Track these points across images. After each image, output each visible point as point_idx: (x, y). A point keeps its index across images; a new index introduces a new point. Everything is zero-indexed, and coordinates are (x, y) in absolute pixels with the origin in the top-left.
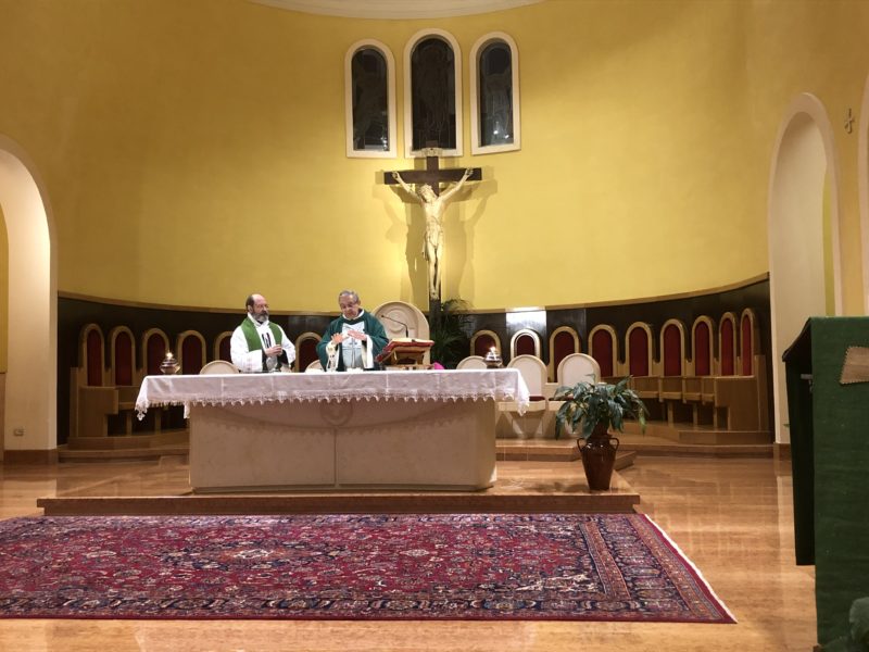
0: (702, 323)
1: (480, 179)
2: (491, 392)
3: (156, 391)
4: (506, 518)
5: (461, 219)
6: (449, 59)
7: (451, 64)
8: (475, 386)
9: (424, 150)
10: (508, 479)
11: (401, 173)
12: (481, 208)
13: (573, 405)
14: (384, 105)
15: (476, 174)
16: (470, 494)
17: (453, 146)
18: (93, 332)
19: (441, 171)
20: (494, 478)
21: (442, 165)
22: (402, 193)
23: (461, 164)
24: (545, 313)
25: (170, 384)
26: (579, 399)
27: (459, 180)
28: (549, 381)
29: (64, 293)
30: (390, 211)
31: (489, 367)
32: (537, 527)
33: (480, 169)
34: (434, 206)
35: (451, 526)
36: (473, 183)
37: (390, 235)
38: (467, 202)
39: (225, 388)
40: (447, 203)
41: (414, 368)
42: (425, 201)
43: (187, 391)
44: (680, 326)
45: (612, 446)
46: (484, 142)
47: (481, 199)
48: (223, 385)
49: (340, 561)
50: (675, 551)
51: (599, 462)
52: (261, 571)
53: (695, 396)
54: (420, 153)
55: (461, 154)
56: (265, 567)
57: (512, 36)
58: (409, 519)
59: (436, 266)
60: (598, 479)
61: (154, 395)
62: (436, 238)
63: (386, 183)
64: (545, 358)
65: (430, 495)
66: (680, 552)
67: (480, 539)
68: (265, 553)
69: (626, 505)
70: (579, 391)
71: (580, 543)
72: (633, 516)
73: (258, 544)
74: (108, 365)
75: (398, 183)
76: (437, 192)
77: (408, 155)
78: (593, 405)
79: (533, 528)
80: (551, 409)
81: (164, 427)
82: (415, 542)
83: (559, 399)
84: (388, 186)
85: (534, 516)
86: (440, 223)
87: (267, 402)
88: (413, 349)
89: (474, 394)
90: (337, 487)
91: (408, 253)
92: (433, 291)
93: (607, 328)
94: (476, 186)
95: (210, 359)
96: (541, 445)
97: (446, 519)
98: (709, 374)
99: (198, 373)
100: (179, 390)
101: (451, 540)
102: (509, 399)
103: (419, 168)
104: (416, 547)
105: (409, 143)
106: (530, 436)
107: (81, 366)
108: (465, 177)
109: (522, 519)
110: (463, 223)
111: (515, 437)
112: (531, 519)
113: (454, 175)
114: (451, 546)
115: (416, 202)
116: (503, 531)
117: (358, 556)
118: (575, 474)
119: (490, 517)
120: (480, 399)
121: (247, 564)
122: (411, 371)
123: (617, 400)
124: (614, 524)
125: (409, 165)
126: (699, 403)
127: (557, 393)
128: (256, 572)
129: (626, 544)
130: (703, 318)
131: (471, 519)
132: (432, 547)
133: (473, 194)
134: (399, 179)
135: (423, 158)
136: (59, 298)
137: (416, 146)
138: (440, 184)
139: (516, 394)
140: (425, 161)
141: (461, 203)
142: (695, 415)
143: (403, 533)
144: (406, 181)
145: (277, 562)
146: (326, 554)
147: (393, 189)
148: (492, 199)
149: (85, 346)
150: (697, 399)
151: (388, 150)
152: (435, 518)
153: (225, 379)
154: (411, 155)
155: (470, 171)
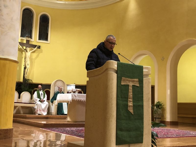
1: (40, 49)
6: (31, 15)
12: (38, 56)
15: (39, 47)
17: (32, 38)
19: (30, 44)
23: (34, 43)
27: (35, 48)
38: (34, 53)
43: (80, 98)
46: (39, 39)
47: (38, 54)
54: (23, 38)
55: (34, 41)
61: (73, 98)
62: (28, 62)
94: (37, 50)
108: (37, 47)
110: (32, 59)
125: (20, 41)
133: (36, 52)
137: (22, 36)
140: (25, 41)
141: (32, 54)
148: (41, 54)
154: (20, 38)
155: (38, 46)
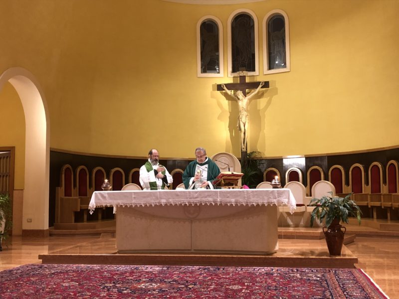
0: (392, 164)
1: (269, 87)
2: (275, 201)
3: (99, 199)
4: (283, 270)
5: (258, 109)
6: (251, 25)
7: (253, 26)
8: (266, 198)
9: (238, 72)
10: (285, 249)
11: (225, 85)
12: (269, 103)
13: (320, 209)
14: (217, 49)
16: (264, 257)
17: (254, 70)
18: (68, 168)
19: (248, 83)
20: (277, 248)
21: (247, 80)
22: (226, 95)
23: (258, 79)
24: (304, 158)
25: (107, 196)
26: (324, 205)
27: (257, 88)
28: (307, 195)
29: (53, 148)
30: (220, 105)
31: (274, 188)
32: (301, 275)
33: (268, 82)
34: (243, 102)
35: (253, 274)
36: (264, 89)
37: (220, 118)
39: (134, 198)
40: (250, 100)
41: (233, 188)
42: (239, 99)
43: (115, 199)
44: (380, 166)
45: (342, 231)
46: (270, 68)
47: (269, 98)
48: (133, 196)
49: (194, 291)
50: (378, 289)
51: (335, 240)
52: (153, 295)
53: (389, 204)
54: (236, 74)
55: (258, 74)
56: (155, 292)
57: (285, 12)
58: (231, 269)
59: (244, 133)
60: (334, 249)
61: (98, 201)
62: (244, 118)
63: (218, 90)
64: (305, 183)
65: (242, 256)
66: (381, 290)
67: (269, 281)
68: (155, 285)
69: (350, 264)
70: (324, 201)
71: (324, 284)
72: (354, 270)
73: (151, 281)
74: (75, 186)
75: (224, 90)
76: (245, 94)
77: (229, 75)
78: (331, 208)
79: (298, 275)
80: (308, 211)
81: (103, 218)
82: (234, 281)
83: (312, 206)
84: (219, 92)
85: (299, 269)
86: (247, 111)
87: (156, 205)
88: (232, 177)
89: (265, 202)
90: (193, 251)
91: (230, 126)
92: (243, 147)
93: (339, 166)
94: (266, 91)
95: (127, 183)
96: (302, 230)
97: (251, 269)
98: (396, 192)
99: (121, 190)
100: (111, 199)
101: (253, 281)
102: (285, 205)
103: (236, 82)
104: (235, 284)
105: (230, 69)
106: (297, 226)
107: (61, 186)
108: (260, 86)
109: (292, 271)
110: (259, 110)
111: (288, 226)
112: (297, 270)
113: (255, 85)
114: (254, 284)
115: (234, 100)
116: (282, 276)
117: (204, 288)
118: (321, 247)
119: (275, 269)
120: (269, 205)
121: (146, 291)
122: (231, 190)
123: (344, 206)
124: (343, 274)
125: (230, 81)
126: (391, 208)
127: (311, 202)
128: (150, 295)
129: (350, 285)
130: (392, 161)
131: (264, 270)
132: (243, 284)
133: (264, 95)
134: (225, 88)
135: (238, 77)
136: (50, 151)
137: (234, 71)
138: (247, 90)
139: (288, 202)
140: (239, 78)
142: (389, 215)
143: (228, 276)
144: (229, 89)
145: (161, 290)
146: (187, 286)
147: (222, 93)
148: (275, 98)
149: (63, 176)
150: (390, 206)
151: (219, 73)
152: (245, 269)
153: (134, 193)
154: (231, 75)
155: (262, 83)
